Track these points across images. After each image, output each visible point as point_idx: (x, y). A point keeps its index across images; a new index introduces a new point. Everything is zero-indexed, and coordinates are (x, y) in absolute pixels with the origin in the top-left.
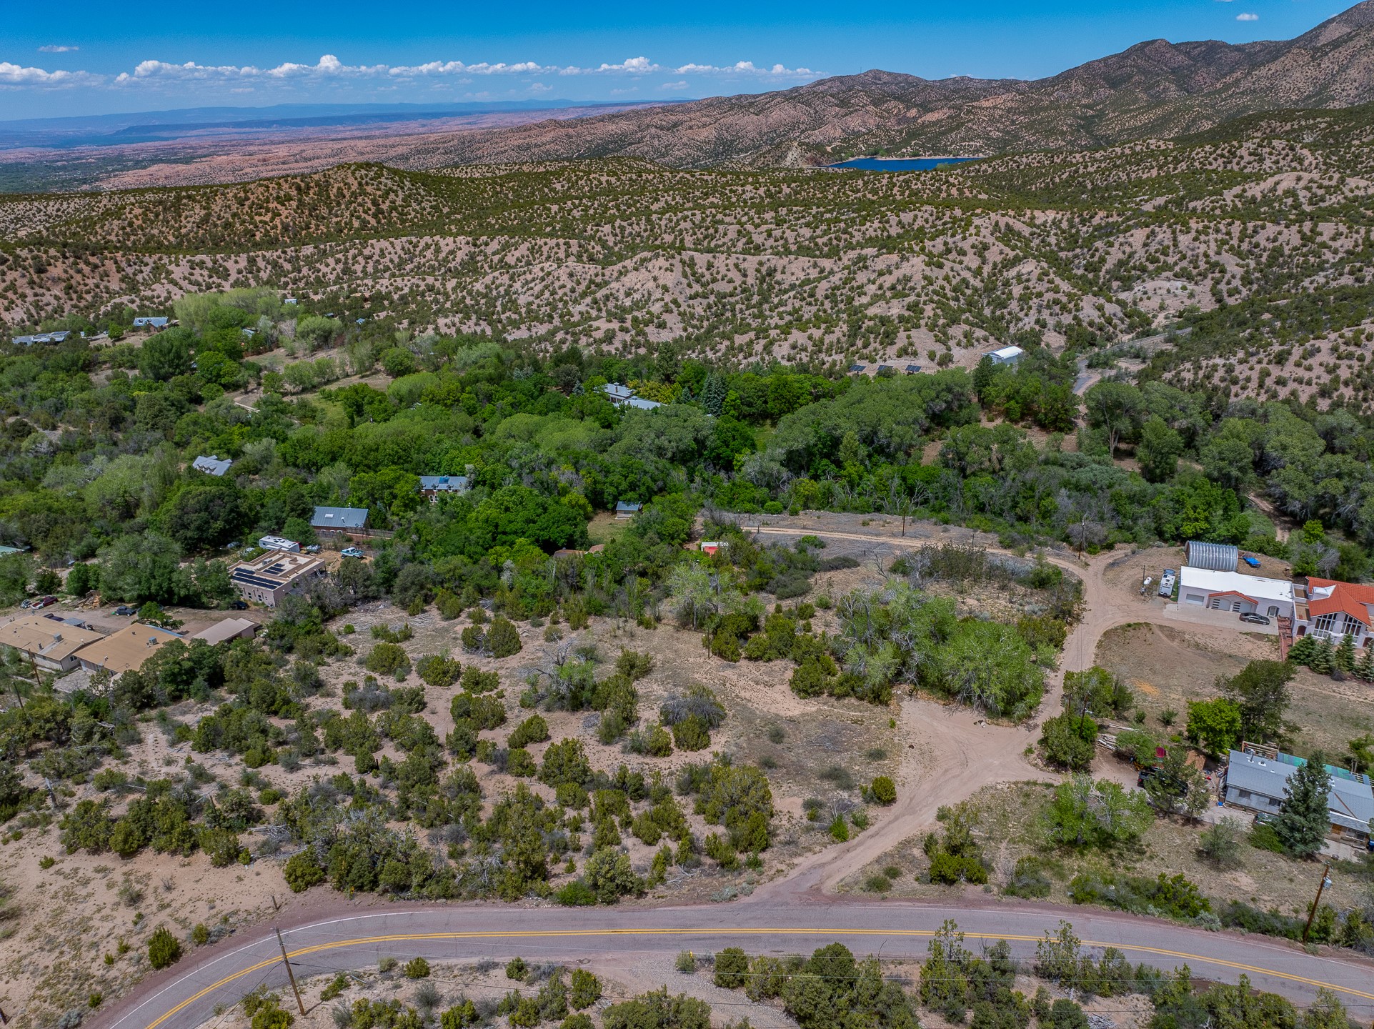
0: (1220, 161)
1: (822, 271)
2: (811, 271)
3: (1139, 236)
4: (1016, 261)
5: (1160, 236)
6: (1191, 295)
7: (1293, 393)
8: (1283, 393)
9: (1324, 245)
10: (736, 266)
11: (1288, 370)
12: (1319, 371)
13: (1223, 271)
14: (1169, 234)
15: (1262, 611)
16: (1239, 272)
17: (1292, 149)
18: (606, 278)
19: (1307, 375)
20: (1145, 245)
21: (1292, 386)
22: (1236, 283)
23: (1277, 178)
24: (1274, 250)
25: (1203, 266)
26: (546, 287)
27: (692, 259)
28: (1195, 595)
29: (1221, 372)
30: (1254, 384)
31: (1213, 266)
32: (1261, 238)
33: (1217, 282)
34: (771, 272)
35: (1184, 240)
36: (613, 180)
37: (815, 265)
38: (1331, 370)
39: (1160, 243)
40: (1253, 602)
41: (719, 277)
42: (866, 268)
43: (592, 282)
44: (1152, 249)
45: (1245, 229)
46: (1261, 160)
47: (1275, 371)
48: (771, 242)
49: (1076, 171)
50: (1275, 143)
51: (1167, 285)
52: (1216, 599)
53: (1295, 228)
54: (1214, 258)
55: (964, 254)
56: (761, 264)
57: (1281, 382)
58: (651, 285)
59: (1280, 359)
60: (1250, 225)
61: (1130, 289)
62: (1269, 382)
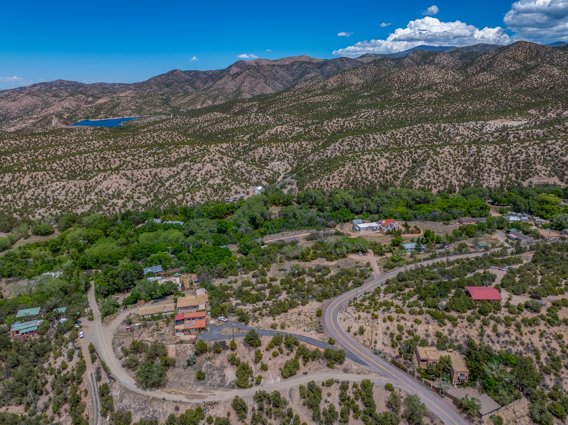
0: (247, 120)
1: (174, 172)
2: (170, 172)
3: (260, 150)
4: (234, 162)
5: (266, 149)
6: (284, 165)
7: (335, 187)
8: (333, 187)
9: (305, 148)
10: (143, 173)
11: (331, 182)
12: (337, 181)
13: (288, 157)
14: (269, 149)
15: (375, 228)
16: (291, 157)
17: (264, 116)
18: (91, 184)
19: (336, 182)
20: (264, 152)
21: (334, 185)
22: (293, 161)
23: (276, 128)
24: (295, 150)
25: (282, 157)
26: (67, 192)
27: (125, 173)
28: (363, 229)
29: (317, 185)
30: (326, 186)
31: (285, 156)
32: (290, 147)
33: (288, 161)
34: (156, 174)
35: (274, 150)
36: (17, 142)
37: (170, 170)
38: (340, 180)
39: (268, 151)
40: (373, 227)
41: (139, 178)
42: (192, 169)
43: (86, 187)
44: (267, 153)
45: (285, 145)
46: (258, 120)
47: (329, 183)
48: (140, 164)
49: (201, 126)
50: (259, 114)
51: (277, 163)
52: (367, 228)
53: (296, 143)
54: (284, 154)
55: (217, 161)
56: (150, 172)
57: (331, 184)
58: (117, 185)
59: (328, 179)
60: (286, 143)
61: (268, 165)
62: (329, 184)
